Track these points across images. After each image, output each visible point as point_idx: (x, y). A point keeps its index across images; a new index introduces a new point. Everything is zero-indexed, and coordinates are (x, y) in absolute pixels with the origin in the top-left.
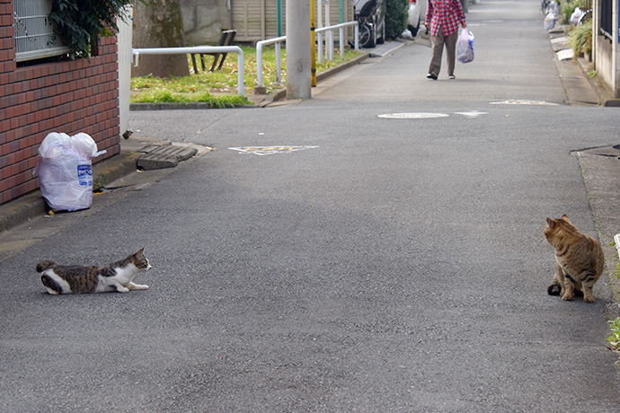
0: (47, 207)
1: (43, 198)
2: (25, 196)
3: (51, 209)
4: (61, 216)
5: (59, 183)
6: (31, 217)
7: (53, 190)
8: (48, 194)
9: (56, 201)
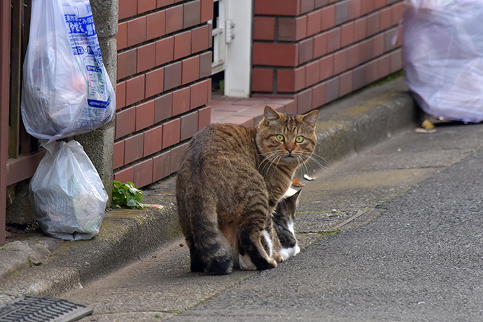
0: (417, 112)
1: (411, 94)
2: (377, 88)
3: (429, 116)
4: (451, 131)
5: (446, 61)
6: (393, 130)
7: (432, 78)
8: (422, 84)
9: (440, 101)
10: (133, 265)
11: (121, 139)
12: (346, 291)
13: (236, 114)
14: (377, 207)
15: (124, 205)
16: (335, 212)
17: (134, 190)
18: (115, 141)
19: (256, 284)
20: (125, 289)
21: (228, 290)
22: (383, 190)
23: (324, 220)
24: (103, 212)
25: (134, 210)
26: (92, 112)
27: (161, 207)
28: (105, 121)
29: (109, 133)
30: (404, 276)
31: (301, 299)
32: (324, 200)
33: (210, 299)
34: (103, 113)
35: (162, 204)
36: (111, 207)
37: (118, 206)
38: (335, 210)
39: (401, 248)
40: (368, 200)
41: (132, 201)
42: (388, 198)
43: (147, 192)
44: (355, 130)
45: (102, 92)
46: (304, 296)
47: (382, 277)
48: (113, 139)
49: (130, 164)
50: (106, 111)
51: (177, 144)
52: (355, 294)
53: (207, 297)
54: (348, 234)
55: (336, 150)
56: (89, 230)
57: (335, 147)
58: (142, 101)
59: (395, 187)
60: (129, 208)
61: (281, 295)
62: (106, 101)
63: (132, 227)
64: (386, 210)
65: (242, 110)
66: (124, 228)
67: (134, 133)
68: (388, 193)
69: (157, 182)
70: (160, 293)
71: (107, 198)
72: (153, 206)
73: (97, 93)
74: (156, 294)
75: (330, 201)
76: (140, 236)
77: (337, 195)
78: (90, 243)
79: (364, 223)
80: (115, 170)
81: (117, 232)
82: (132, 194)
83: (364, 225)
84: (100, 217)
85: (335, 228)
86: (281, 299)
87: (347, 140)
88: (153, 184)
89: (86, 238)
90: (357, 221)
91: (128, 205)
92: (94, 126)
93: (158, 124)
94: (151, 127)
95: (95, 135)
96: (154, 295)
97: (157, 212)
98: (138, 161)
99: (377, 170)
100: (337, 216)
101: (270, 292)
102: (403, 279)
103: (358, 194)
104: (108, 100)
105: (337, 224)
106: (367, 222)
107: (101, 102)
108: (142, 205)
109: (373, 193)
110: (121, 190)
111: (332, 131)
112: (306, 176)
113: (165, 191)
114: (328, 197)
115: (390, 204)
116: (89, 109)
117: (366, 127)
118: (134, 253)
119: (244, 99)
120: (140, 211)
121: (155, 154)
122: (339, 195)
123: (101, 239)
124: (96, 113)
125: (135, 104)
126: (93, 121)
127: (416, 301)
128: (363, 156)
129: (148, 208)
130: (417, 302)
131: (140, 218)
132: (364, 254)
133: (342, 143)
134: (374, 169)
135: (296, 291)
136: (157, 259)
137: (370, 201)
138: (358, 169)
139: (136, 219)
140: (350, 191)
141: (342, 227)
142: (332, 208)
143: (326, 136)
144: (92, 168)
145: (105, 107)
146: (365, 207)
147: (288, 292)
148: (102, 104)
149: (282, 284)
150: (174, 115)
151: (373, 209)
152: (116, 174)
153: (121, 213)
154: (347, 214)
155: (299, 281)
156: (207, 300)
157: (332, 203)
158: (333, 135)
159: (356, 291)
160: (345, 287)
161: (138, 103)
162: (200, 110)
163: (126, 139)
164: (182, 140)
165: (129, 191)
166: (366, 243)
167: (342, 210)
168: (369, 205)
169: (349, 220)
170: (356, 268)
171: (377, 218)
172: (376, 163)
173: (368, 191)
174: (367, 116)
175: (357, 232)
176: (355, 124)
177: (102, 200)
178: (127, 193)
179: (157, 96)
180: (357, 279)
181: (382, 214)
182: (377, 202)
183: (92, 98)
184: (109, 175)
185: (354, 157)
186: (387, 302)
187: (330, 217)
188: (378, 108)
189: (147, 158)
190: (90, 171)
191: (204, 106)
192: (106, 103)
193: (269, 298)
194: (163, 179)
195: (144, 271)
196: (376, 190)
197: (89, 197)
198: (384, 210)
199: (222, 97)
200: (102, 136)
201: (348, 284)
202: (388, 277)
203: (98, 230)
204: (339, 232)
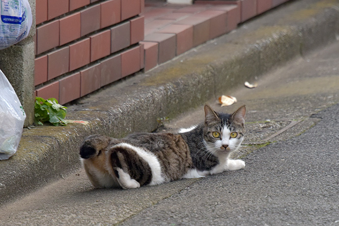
10: (54, 184)
11: (43, 53)
12: (264, 209)
13: (175, 22)
14: (312, 116)
15: (47, 122)
16: (269, 122)
17: (57, 106)
18: (37, 56)
19: (174, 204)
20: (40, 212)
21: (144, 211)
22: (321, 98)
23: (256, 132)
24: (20, 131)
25: (57, 127)
26: (6, 28)
27: (86, 123)
28: (21, 37)
29: (29, 49)
30: (325, 192)
31: (216, 220)
32: (261, 110)
33: (124, 221)
34: (18, 30)
35: (87, 119)
36: (34, 124)
37: (40, 123)
38: (268, 120)
39: (328, 161)
40: (304, 109)
41: (55, 117)
42: (325, 106)
43: (74, 107)
44: (300, 34)
45: (16, 8)
46: (220, 217)
47: (303, 194)
48: (34, 54)
49: (55, 79)
50: (22, 27)
51: (108, 56)
52: (273, 213)
53: (121, 219)
54: (278, 146)
55: (280, 55)
56: (6, 150)
57: (279, 53)
58: (67, 14)
59: (334, 94)
60: (52, 125)
61: (197, 216)
62: (21, 16)
63: (52, 146)
64: (320, 119)
65: (182, 18)
66: (44, 147)
67: (58, 47)
68: (326, 100)
69: (86, 96)
70: (74, 216)
71: (25, 116)
72: (78, 122)
73: (11, 8)
74: (70, 217)
75: (266, 110)
76: (62, 154)
77: (274, 103)
78: (7, 164)
79: (297, 134)
80: (37, 87)
81: (37, 151)
82: (55, 111)
83: (296, 137)
84: (17, 136)
85: (266, 140)
86: (196, 220)
87: (291, 45)
88: (82, 98)
89: (4, 158)
90: (289, 132)
91: (50, 122)
92: (8, 43)
93: (86, 36)
94: (78, 40)
95: (14, 51)
96: (67, 218)
97: (80, 128)
98: (64, 75)
99: (319, 76)
100: (270, 126)
101: (186, 212)
102: (324, 196)
103: (294, 102)
104: (23, 15)
105: (269, 135)
106: (299, 133)
107: (15, 18)
108: (65, 121)
109: (311, 101)
110: (44, 106)
111: (276, 36)
112: (247, 84)
113: (93, 106)
114: (265, 106)
115: (325, 113)
116: (3, 26)
117: (313, 30)
118: (56, 172)
119: (186, 6)
120: (63, 128)
121: (83, 68)
122: (277, 103)
123: (19, 158)
124: (10, 29)
125: (59, 17)
126: (7, 37)
127: (333, 219)
128: (308, 61)
129: (72, 124)
130: (335, 221)
131: (62, 136)
132: (289, 169)
133: (286, 48)
134: (316, 75)
135: (213, 211)
136: (80, 177)
137: (306, 110)
138: (301, 75)
139: (58, 137)
140: (289, 99)
141: (273, 138)
142: (266, 118)
143: (269, 42)
144: (9, 86)
145: (20, 23)
146: (300, 116)
147: (205, 212)
148: (17, 20)
149: (200, 203)
150: (103, 26)
151: (307, 119)
152: (38, 90)
153: (43, 130)
154: (281, 124)
155: (218, 200)
156: (120, 222)
157: (268, 113)
158: (276, 40)
159: (274, 210)
160: (264, 205)
161: (62, 16)
162: (132, 20)
163: (49, 54)
164: (112, 52)
165: (51, 107)
166: (295, 156)
167: (277, 120)
168: (304, 114)
169: (282, 131)
170: (278, 184)
171: (310, 128)
172: (320, 68)
173: (306, 98)
174: (314, 20)
175: (287, 144)
176: (301, 28)
177: (19, 118)
178: (50, 110)
179: (83, 8)
180: (277, 196)
181: (316, 124)
182: (313, 111)
183: (5, 14)
184: (31, 91)
185: (299, 62)
186: (303, 222)
187: (263, 128)
188: (327, 10)
189: (74, 71)
190: (6, 89)
191: (138, 16)
192: (20, 18)
193: (184, 220)
194: (93, 93)
195: (64, 190)
196: (314, 97)
197: (5, 116)
198: (318, 120)
199: (165, 4)
200: (21, 52)
201: (268, 202)
202: (309, 194)
203: (15, 150)
204: (269, 144)
